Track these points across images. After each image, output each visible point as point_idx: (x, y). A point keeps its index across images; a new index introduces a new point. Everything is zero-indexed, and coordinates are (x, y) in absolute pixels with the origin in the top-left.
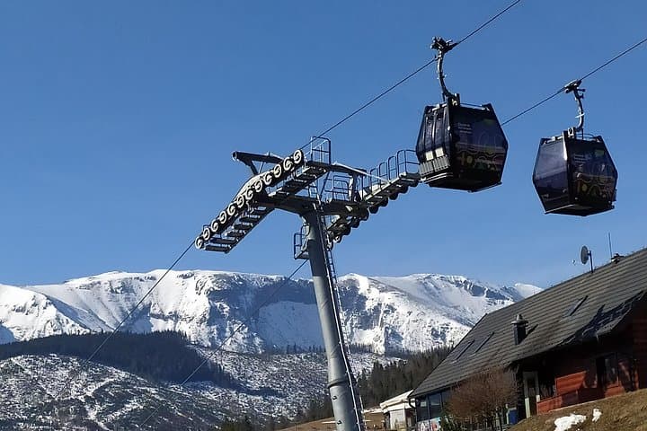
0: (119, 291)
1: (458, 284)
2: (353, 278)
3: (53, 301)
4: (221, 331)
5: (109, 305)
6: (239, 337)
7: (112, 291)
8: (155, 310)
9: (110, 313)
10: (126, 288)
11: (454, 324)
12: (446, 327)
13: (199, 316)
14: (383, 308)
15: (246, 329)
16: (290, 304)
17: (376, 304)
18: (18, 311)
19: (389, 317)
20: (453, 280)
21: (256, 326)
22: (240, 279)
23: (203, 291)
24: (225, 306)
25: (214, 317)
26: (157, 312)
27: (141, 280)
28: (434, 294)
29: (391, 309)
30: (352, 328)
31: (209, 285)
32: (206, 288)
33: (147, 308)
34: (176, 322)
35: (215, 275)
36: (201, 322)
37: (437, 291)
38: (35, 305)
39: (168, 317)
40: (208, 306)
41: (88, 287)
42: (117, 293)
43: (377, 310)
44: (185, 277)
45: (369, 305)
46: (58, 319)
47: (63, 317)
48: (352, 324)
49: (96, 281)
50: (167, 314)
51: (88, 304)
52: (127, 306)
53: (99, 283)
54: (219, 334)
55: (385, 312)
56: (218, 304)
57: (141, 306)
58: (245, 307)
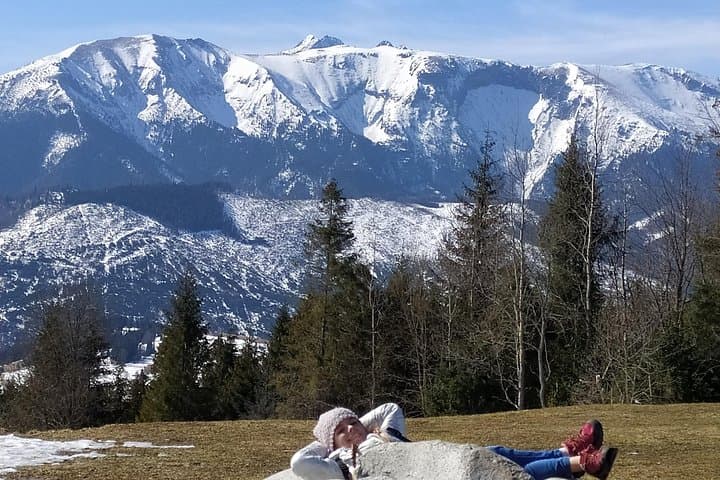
0: (341, 66)
1: (676, 76)
2: (566, 66)
3: (273, 76)
4: (423, 113)
5: (328, 79)
6: (439, 120)
7: (334, 65)
8: (370, 87)
9: (327, 88)
10: (349, 63)
11: (642, 124)
12: (633, 126)
13: (406, 97)
14: (583, 101)
15: (446, 113)
16: (501, 87)
17: (577, 96)
18: (242, 83)
19: (585, 111)
20: (672, 72)
21: (458, 110)
22: (453, 62)
23: (416, 72)
24: (432, 88)
25: (419, 98)
26: (371, 89)
27: (364, 56)
28: (648, 86)
29: (589, 102)
30: (550, 118)
31: (422, 67)
32: (418, 70)
33: (363, 84)
34: (386, 99)
35: (430, 58)
36: (407, 102)
37: (652, 83)
38: (256, 78)
39: (381, 95)
40: (416, 88)
41: (313, 61)
42: (338, 68)
43: (576, 102)
44: (404, 56)
45: (572, 96)
46: (273, 94)
47: (278, 93)
48: (551, 114)
49: (322, 54)
50: (379, 92)
51: (309, 77)
52: (344, 81)
53: (325, 57)
54: (419, 116)
55: (583, 105)
56: (426, 86)
57: (358, 82)
58: (451, 90)
